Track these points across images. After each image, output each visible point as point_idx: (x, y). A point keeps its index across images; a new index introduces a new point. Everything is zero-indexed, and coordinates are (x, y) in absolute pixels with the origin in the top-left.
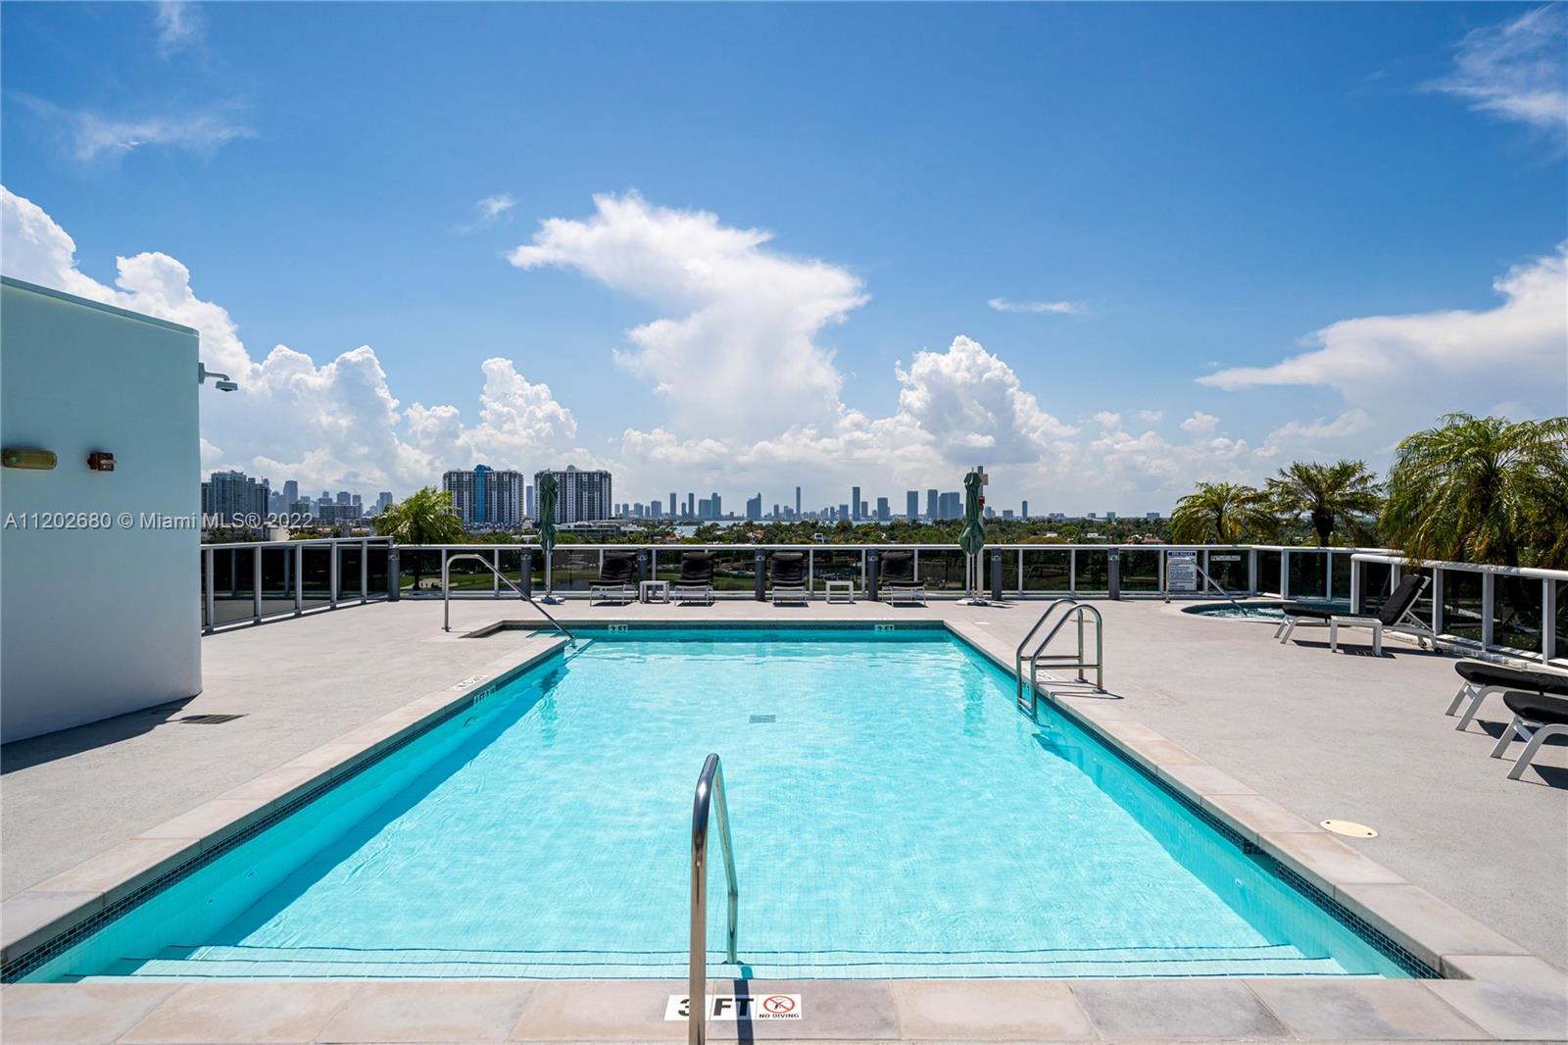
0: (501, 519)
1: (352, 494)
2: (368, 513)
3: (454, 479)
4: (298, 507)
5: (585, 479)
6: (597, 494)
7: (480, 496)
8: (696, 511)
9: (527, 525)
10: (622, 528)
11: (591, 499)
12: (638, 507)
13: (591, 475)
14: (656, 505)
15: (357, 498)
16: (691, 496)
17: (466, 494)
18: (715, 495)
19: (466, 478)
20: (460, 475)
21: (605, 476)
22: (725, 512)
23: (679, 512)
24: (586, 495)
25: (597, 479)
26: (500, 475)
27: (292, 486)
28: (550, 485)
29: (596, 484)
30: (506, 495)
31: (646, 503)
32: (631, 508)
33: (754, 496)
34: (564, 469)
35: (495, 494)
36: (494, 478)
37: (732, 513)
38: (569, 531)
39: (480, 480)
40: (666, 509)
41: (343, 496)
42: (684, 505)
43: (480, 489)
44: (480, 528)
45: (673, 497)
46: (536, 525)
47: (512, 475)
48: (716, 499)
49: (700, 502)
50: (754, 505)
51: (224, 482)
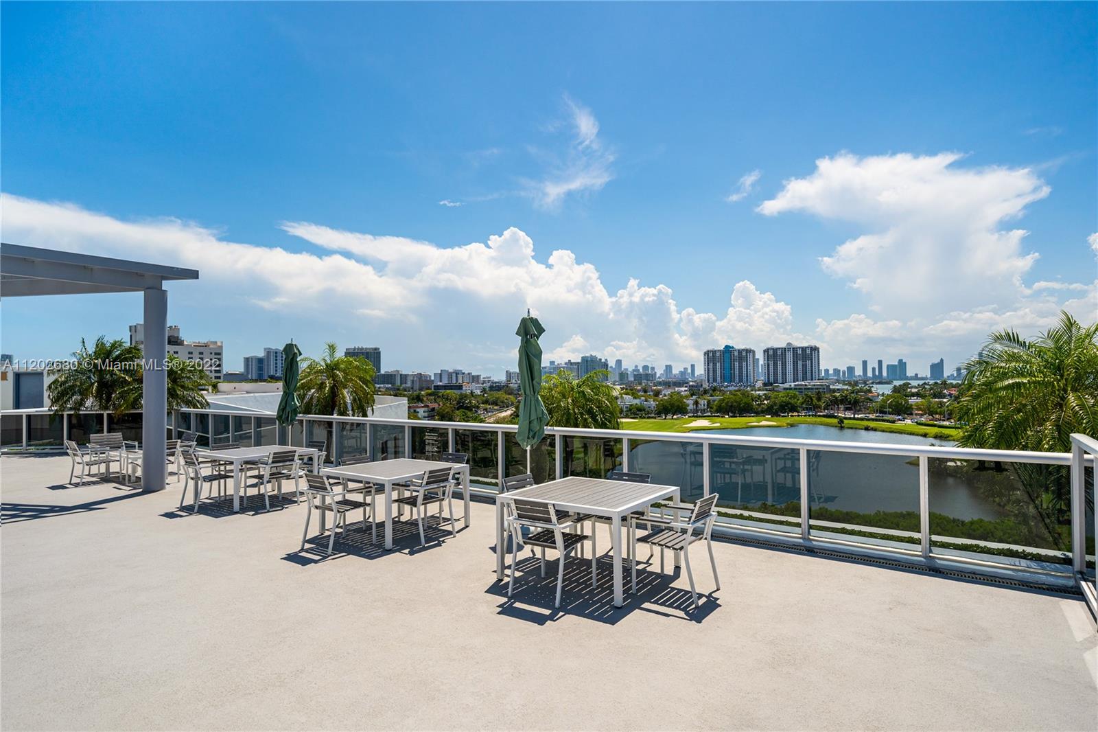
0: (741, 380)
1: (650, 366)
2: (659, 378)
3: (711, 355)
4: (623, 376)
5: (800, 352)
6: (808, 362)
7: (727, 365)
8: (885, 374)
9: (759, 384)
10: (831, 387)
11: (804, 366)
12: (837, 371)
13: (804, 349)
14: (851, 369)
15: (653, 369)
16: (880, 362)
17: (718, 364)
18: (900, 361)
19: (718, 354)
20: (714, 352)
21: (815, 349)
22: (910, 373)
23: (870, 374)
24: (800, 363)
25: (808, 351)
26: (740, 352)
27: (619, 362)
28: (773, 355)
29: (808, 355)
30: (744, 364)
31: (843, 368)
32: (831, 372)
33: (937, 361)
34: (783, 345)
35: (737, 364)
36: (736, 354)
37: (916, 375)
38: (791, 389)
39: (727, 355)
40: (859, 372)
41: (645, 367)
42: (874, 369)
43: (727, 360)
44: (727, 386)
45: (865, 363)
46: (765, 384)
47: (748, 351)
48: (902, 364)
49: (888, 366)
50: (937, 368)
51: (587, 361)
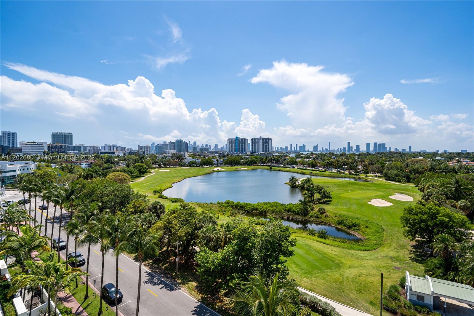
0: (242, 151)
1: (209, 144)
2: (212, 150)
3: (230, 140)
4: (195, 149)
5: (264, 140)
6: (268, 144)
7: (237, 145)
8: (298, 149)
9: (249, 153)
10: (274, 154)
11: (266, 146)
12: (281, 148)
13: (266, 139)
14: (286, 147)
15: (210, 146)
16: (297, 145)
17: (233, 145)
18: (304, 145)
19: (233, 140)
20: (232, 139)
21: (270, 139)
22: (306, 150)
23: (293, 150)
24: (264, 144)
25: (268, 140)
26: (242, 139)
27: (195, 143)
28: (255, 141)
29: (267, 141)
30: (243, 144)
31: (284, 147)
32: (279, 148)
33: (316, 145)
34: (258, 137)
35: (240, 144)
36: (240, 140)
37: (309, 150)
38: (259, 155)
39: (237, 141)
40: (289, 149)
41: (207, 145)
42: (294, 148)
43: (237, 143)
44: (236, 154)
45: (291, 145)
46: (251, 153)
47: (245, 139)
48: (304, 146)
49: (299, 146)
50: (316, 148)
51: (178, 142)
